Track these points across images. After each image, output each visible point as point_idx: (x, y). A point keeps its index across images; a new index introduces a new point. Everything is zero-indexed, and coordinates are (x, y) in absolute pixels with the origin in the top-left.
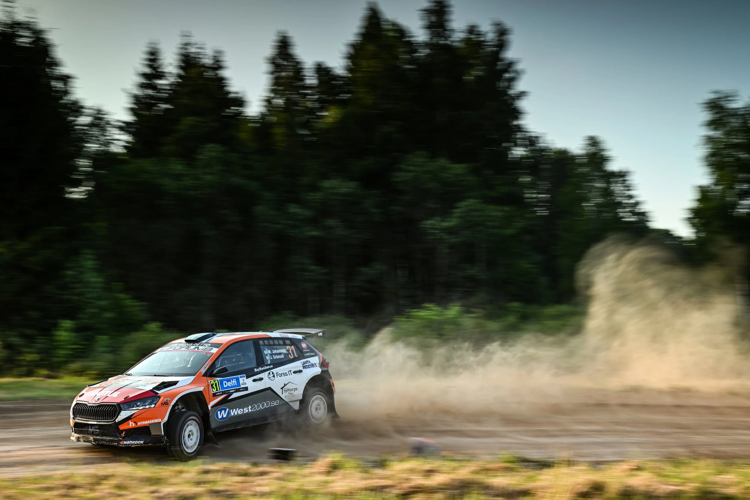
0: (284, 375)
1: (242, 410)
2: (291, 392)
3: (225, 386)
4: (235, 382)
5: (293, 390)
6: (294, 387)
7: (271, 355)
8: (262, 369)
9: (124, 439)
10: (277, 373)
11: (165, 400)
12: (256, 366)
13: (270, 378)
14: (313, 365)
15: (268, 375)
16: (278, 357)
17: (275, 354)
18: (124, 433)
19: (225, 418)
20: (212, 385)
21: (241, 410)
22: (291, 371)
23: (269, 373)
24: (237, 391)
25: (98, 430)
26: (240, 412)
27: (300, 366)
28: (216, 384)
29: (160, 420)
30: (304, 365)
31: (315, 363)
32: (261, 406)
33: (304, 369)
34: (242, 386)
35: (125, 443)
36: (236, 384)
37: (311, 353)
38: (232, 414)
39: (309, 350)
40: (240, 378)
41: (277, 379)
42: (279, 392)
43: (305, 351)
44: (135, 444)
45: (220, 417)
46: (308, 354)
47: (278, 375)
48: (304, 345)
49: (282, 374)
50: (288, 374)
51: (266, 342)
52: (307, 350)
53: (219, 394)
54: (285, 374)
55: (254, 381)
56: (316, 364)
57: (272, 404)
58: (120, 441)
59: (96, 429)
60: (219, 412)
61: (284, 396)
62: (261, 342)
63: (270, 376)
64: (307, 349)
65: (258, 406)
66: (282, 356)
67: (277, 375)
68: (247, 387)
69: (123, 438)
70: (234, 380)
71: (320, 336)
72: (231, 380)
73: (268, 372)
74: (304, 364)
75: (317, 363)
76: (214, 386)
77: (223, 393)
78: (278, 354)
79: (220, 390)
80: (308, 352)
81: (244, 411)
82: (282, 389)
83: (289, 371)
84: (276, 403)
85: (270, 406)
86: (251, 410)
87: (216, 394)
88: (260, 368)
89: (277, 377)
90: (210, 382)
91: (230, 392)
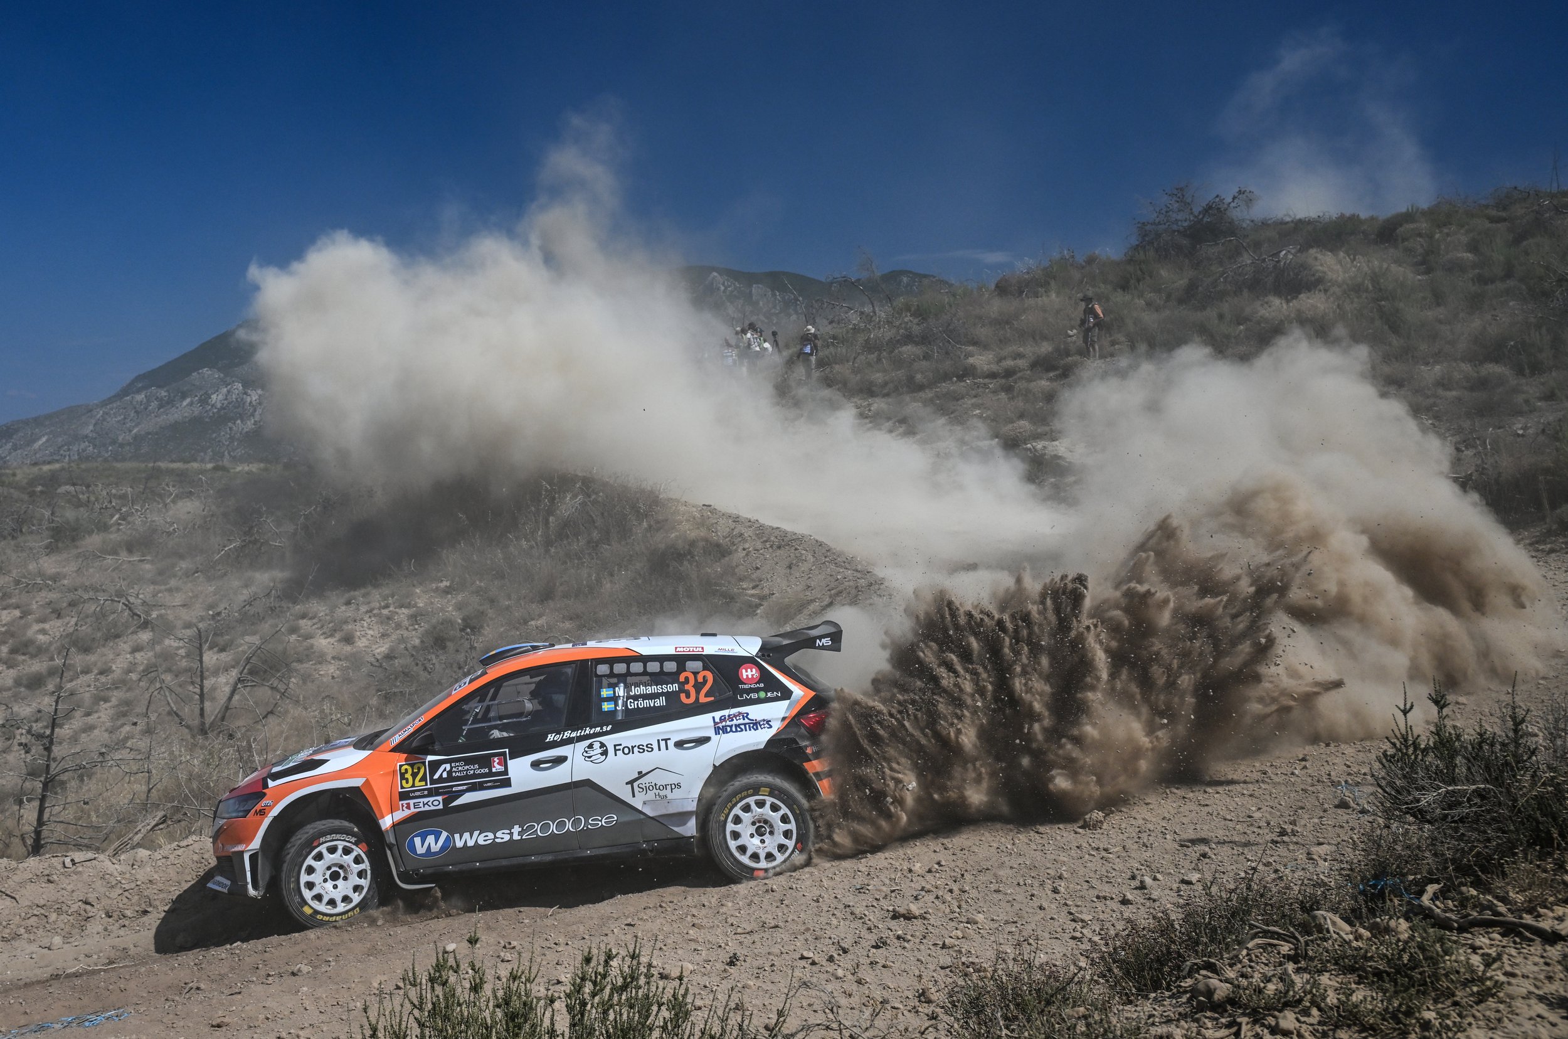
0: (642, 750)
1: (491, 835)
2: (662, 793)
3: (441, 776)
5: (669, 787)
6: (673, 779)
8: (574, 735)
10: (615, 746)
11: (263, 804)
13: (590, 756)
14: (753, 724)
15: (586, 749)
16: (643, 704)
17: (636, 698)
19: (435, 853)
20: (403, 774)
21: (487, 836)
22: (668, 739)
23: (591, 746)
24: (475, 787)
26: (485, 840)
27: (707, 727)
28: (413, 771)
30: (720, 725)
31: (767, 718)
32: (553, 826)
33: (717, 733)
37: (766, 693)
38: (460, 844)
39: (762, 685)
41: (614, 759)
42: (624, 794)
43: (746, 687)
46: (754, 696)
47: (619, 749)
48: (750, 672)
49: (633, 747)
50: (655, 746)
51: (621, 667)
52: (752, 686)
54: (645, 747)
55: (536, 763)
56: (767, 722)
57: (591, 824)
60: (418, 840)
61: (641, 802)
63: (592, 753)
64: (758, 682)
65: (545, 827)
66: (661, 702)
67: (616, 750)
73: (588, 742)
74: (725, 720)
75: (777, 719)
76: (408, 776)
77: (432, 793)
78: (645, 697)
79: (426, 785)
80: (757, 690)
81: (496, 837)
82: (630, 785)
83: (662, 740)
84: (605, 822)
85: (585, 828)
86: (521, 837)
87: (411, 795)
88: (571, 732)
89: (616, 754)
90: (401, 766)
91: (453, 789)
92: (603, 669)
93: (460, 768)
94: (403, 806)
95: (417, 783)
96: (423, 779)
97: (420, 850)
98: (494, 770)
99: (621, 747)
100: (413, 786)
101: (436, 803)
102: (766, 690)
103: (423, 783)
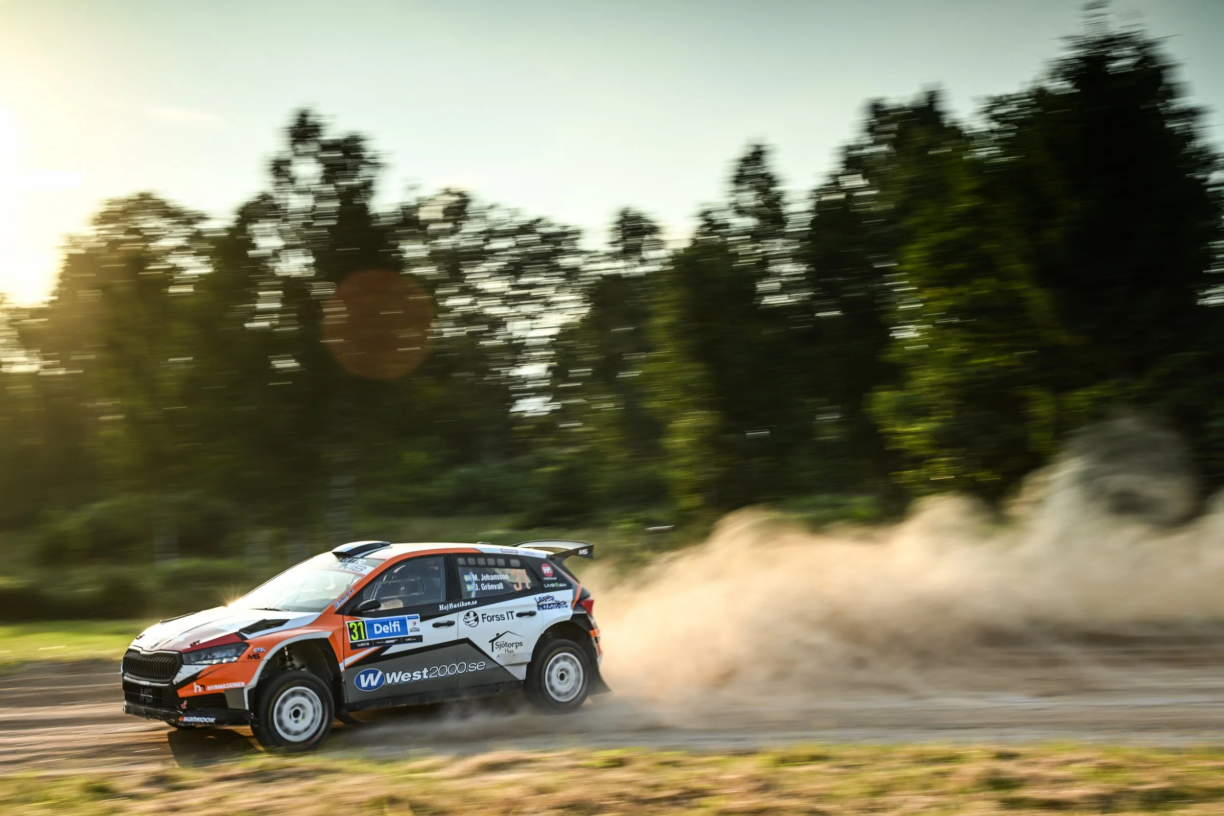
0: (498, 619)
1: (409, 675)
2: (510, 649)
3: (376, 632)
4: (398, 626)
5: (514, 645)
6: (517, 639)
8: (455, 606)
9: (187, 712)
10: (483, 615)
11: (255, 650)
12: (444, 600)
13: (468, 622)
14: (559, 604)
15: (466, 617)
16: (492, 587)
17: (486, 582)
18: (185, 703)
19: (374, 687)
20: (351, 630)
21: (406, 675)
22: (513, 612)
23: (468, 615)
24: (400, 641)
25: (151, 696)
26: (406, 679)
27: (532, 605)
28: (359, 628)
29: (242, 684)
30: (541, 604)
31: (565, 600)
32: (447, 670)
33: (539, 609)
34: (410, 634)
35: (186, 719)
36: (399, 630)
37: (559, 583)
38: (389, 681)
39: (555, 578)
40: (408, 621)
41: (483, 625)
42: (486, 648)
43: (547, 579)
44: (201, 723)
45: (364, 684)
46: (553, 585)
47: (485, 618)
48: (547, 570)
49: (493, 617)
50: (506, 616)
51: (471, 561)
52: (551, 579)
53: (362, 645)
54: (501, 618)
55: (436, 625)
56: (565, 603)
57: (470, 668)
58: (180, 715)
59: (149, 694)
60: (362, 677)
61: (497, 656)
62: (461, 561)
63: (469, 620)
64: (553, 577)
65: (443, 670)
66: (500, 586)
67: (483, 618)
68: (422, 636)
69: (184, 711)
70: (395, 622)
71: (582, 556)
72: (390, 623)
73: (467, 611)
74: (541, 601)
75: (569, 601)
77: (372, 644)
78: (490, 583)
80: (553, 582)
81: (412, 676)
82: (491, 643)
83: (509, 612)
84: (479, 667)
85: (467, 671)
86: (429, 676)
87: (359, 645)
88: (453, 605)
89: (483, 621)
90: (349, 624)
91: (386, 642)
94: (352, 654)
99: (486, 616)
102: (559, 581)
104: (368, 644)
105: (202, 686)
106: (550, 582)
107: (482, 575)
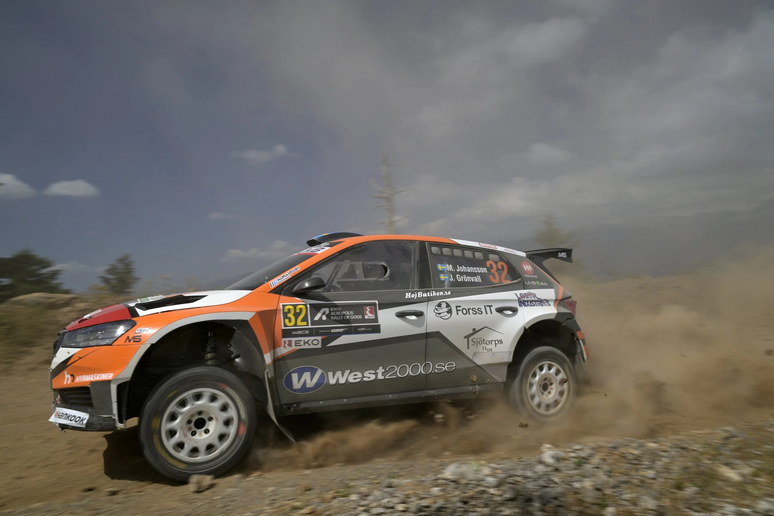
0: (475, 313)
1: (359, 375)
2: (489, 347)
3: (320, 318)
5: (493, 343)
6: (496, 337)
7: (454, 274)
8: (425, 295)
10: (457, 307)
11: (138, 330)
13: (440, 314)
15: (437, 307)
16: (467, 279)
17: (462, 274)
19: (310, 389)
20: (286, 314)
21: (356, 375)
22: (492, 306)
23: (439, 305)
24: (350, 331)
26: (355, 379)
27: (514, 301)
29: (111, 376)
30: (522, 300)
31: (547, 298)
32: (409, 370)
33: (520, 306)
37: (540, 281)
38: (332, 381)
41: (457, 317)
42: (461, 344)
43: (528, 276)
45: (297, 386)
46: (534, 283)
47: (460, 310)
48: (526, 267)
49: (469, 309)
50: (483, 310)
51: (446, 251)
52: (531, 276)
53: (299, 332)
54: (478, 311)
55: (401, 314)
56: (548, 301)
57: (437, 369)
60: (296, 374)
61: (472, 353)
63: (441, 311)
64: (534, 275)
65: (403, 370)
66: (478, 279)
67: (457, 310)
71: (562, 258)
73: (437, 302)
74: (523, 297)
75: (552, 300)
76: (291, 315)
77: (312, 333)
78: (468, 274)
79: (308, 325)
80: (535, 280)
81: (363, 377)
82: (466, 339)
83: (488, 306)
84: (447, 368)
85: (433, 372)
86: (385, 377)
87: (294, 333)
88: (423, 294)
89: (458, 314)
90: (284, 306)
91: (332, 331)
92: (435, 249)
93: (338, 313)
94: (285, 343)
95: (299, 323)
96: (305, 319)
97: (297, 384)
98: (366, 317)
99: (461, 309)
100: (296, 325)
101: (315, 342)
103: (305, 323)
104: (307, 332)
105: (72, 375)
106: (531, 279)
107: (458, 266)
